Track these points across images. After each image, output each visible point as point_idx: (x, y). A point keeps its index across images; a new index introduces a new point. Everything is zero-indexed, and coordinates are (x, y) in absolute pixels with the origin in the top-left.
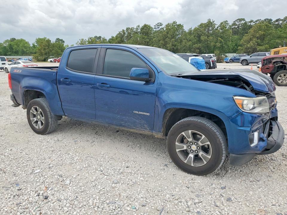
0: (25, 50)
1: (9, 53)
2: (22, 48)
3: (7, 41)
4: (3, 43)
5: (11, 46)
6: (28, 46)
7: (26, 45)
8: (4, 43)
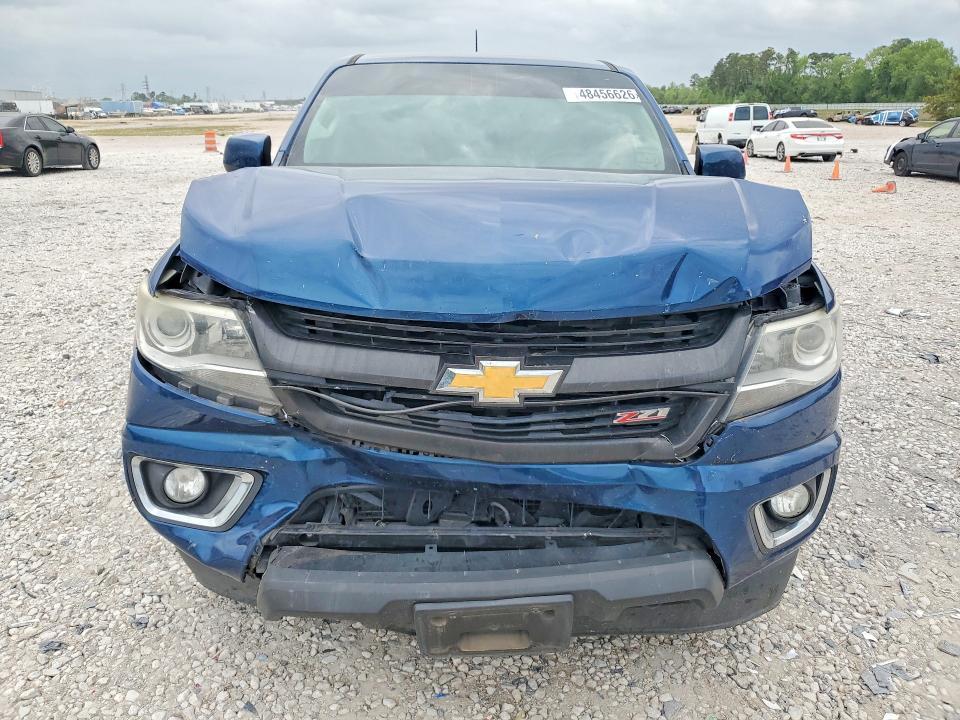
0: (931, 79)
1: (875, 93)
2: (922, 73)
3: (878, 52)
4: (863, 58)
5: (885, 70)
6: (947, 63)
7: (939, 61)
8: (868, 58)
